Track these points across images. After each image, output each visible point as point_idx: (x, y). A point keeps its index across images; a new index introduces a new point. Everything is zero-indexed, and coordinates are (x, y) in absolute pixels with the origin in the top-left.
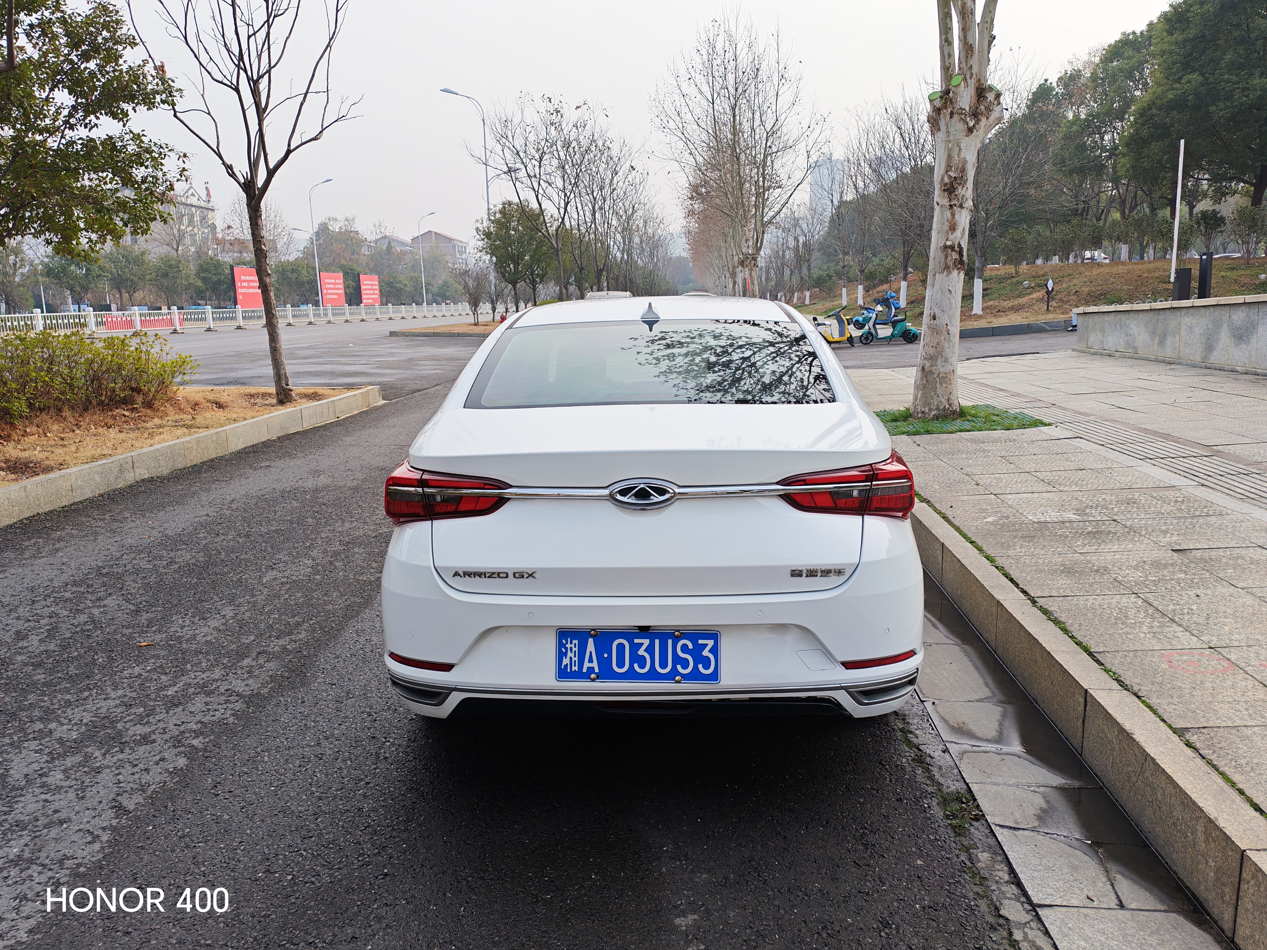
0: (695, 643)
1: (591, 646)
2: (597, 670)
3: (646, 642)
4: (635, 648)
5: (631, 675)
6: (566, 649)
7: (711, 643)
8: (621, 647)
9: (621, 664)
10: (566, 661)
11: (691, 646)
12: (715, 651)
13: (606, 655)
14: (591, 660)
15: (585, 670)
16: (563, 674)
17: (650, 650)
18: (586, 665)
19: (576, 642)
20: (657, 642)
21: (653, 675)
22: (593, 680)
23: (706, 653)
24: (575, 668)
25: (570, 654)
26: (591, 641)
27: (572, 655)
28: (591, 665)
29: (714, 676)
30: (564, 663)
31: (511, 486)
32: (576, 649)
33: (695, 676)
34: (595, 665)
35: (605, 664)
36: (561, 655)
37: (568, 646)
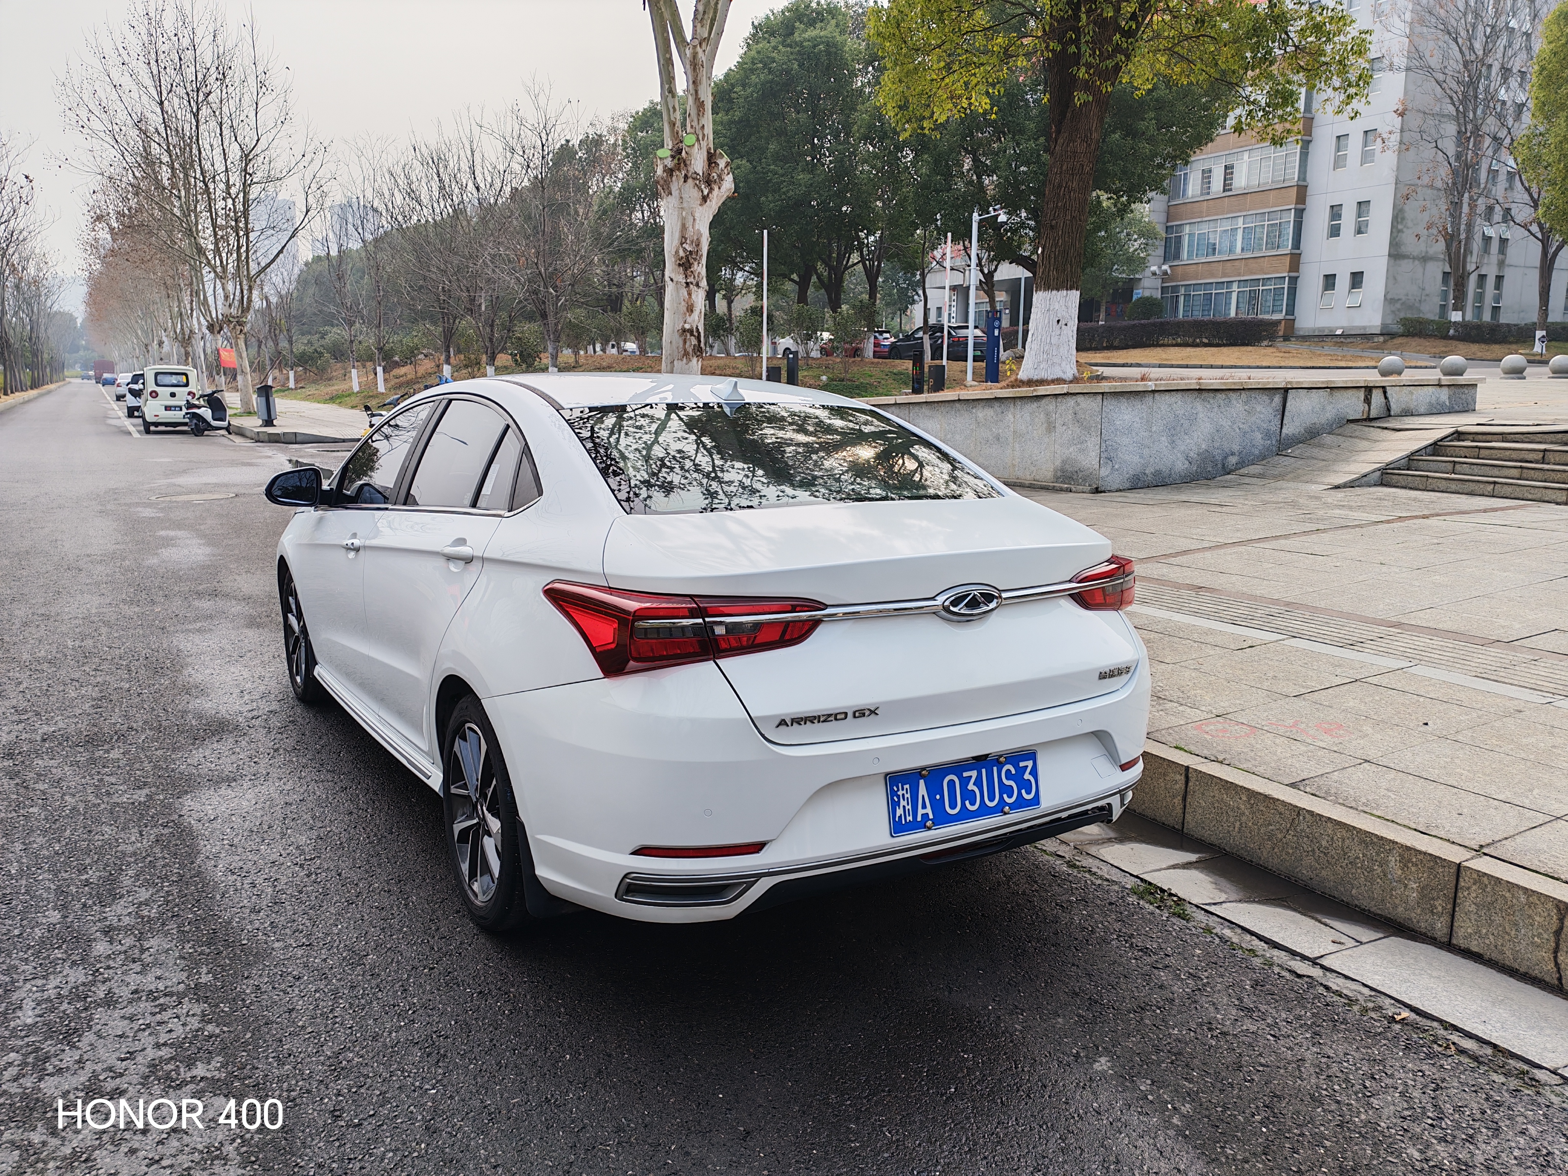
0: (1016, 766)
1: (922, 790)
2: (931, 816)
3: (974, 774)
4: (965, 782)
5: (965, 815)
6: (898, 797)
7: (1030, 764)
8: (951, 783)
9: (953, 806)
10: (900, 812)
11: (1013, 772)
12: (1034, 772)
13: (938, 797)
14: (924, 807)
15: (919, 819)
16: (898, 827)
17: (978, 783)
18: (921, 811)
19: (907, 786)
20: (984, 771)
21: (984, 811)
22: (929, 829)
23: (1027, 776)
24: (909, 818)
25: (903, 803)
26: (922, 782)
27: (905, 803)
28: (924, 811)
29: (1036, 801)
30: (898, 815)
31: (827, 606)
32: (909, 795)
33: (1021, 803)
34: (929, 810)
35: (938, 806)
36: (893, 805)
37: (900, 793)
